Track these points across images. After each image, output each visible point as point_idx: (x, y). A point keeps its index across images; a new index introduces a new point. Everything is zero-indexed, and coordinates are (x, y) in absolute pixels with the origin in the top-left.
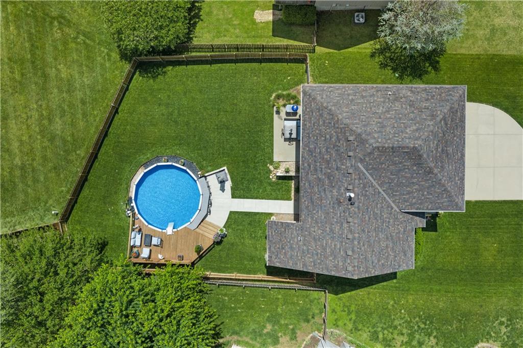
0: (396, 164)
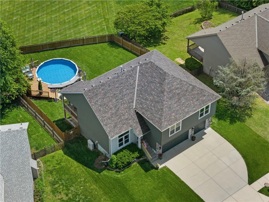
0: (152, 77)
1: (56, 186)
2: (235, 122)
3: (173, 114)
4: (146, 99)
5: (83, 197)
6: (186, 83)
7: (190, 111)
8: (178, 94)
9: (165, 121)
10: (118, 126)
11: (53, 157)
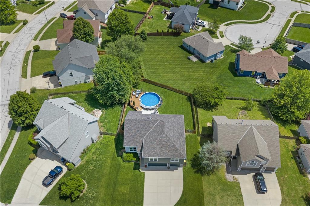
0: (159, 129)
1: (97, 151)
2: (198, 173)
3: (154, 153)
4: (150, 138)
5: (101, 163)
6: (171, 141)
7: (164, 156)
8: (163, 145)
9: (147, 153)
10: (131, 142)
11: (109, 137)
